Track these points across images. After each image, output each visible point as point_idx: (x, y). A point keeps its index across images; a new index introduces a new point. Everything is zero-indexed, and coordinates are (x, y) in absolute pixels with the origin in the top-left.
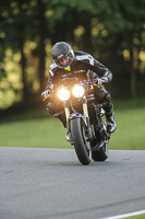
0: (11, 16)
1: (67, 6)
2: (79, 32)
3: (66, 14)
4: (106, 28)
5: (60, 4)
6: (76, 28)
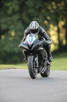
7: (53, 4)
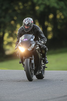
0: (19, 9)
1: (45, 5)
2: (51, 16)
3: (45, 8)
4: (63, 15)
5: (42, 4)
6: (50, 14)
7: (20, 4)
